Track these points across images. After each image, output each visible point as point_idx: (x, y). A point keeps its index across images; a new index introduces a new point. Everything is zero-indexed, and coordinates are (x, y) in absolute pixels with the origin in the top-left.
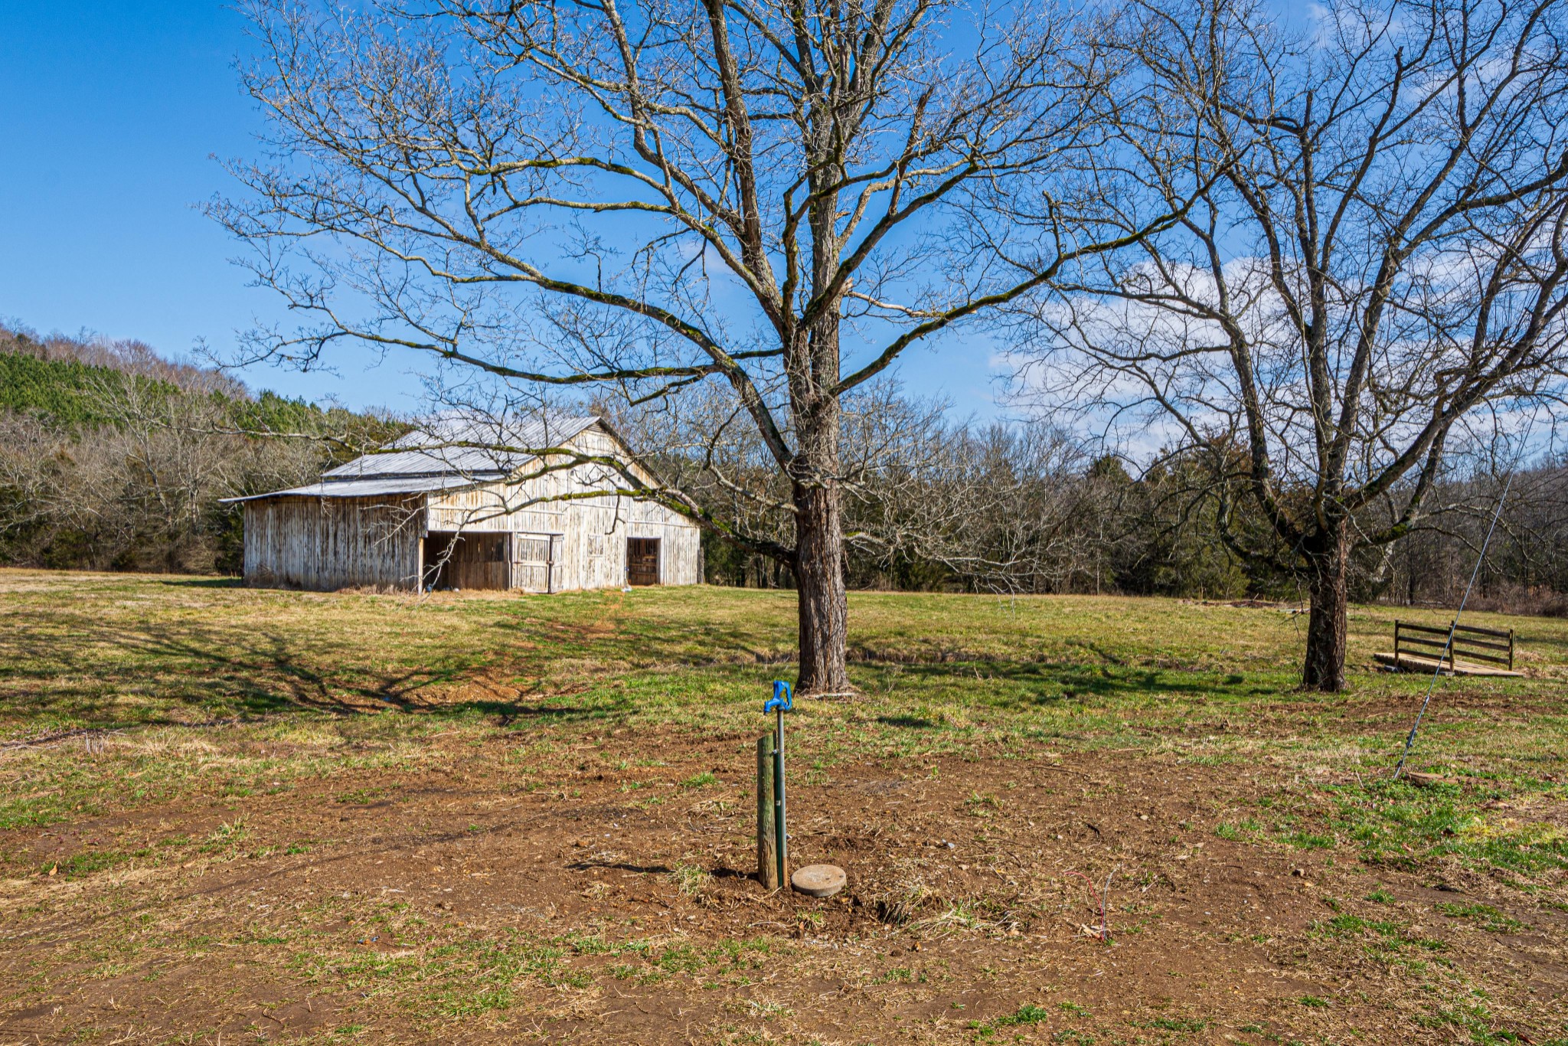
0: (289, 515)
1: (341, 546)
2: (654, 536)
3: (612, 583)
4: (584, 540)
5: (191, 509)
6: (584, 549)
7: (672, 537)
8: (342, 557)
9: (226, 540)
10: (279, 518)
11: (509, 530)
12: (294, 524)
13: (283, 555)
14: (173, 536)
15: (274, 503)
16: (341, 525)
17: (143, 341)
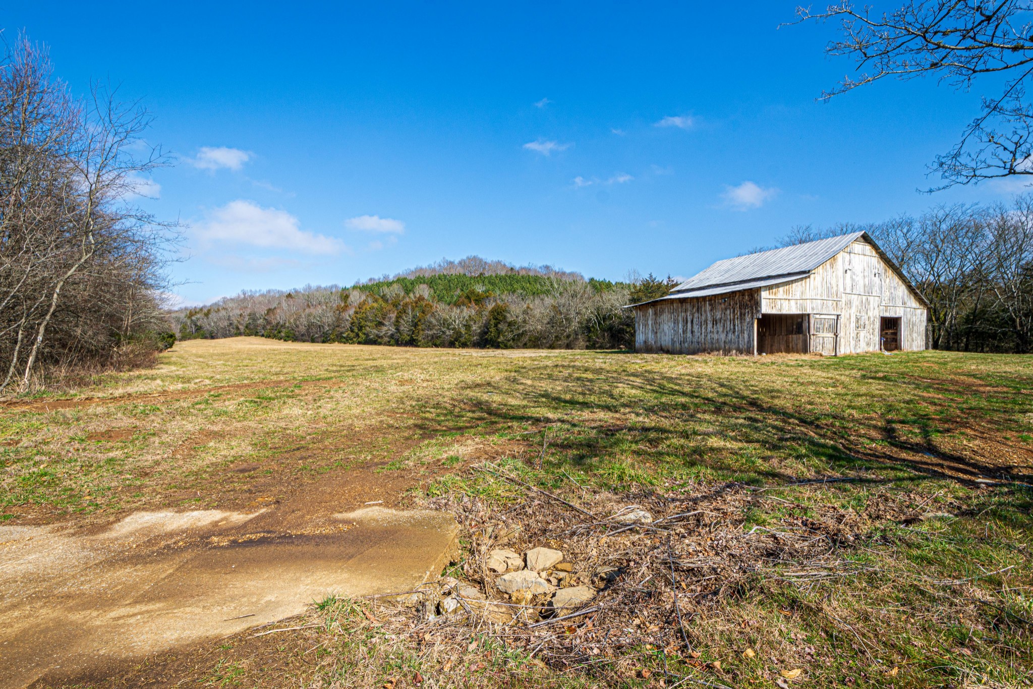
0: (662, 312)
1: (696, 328)
2: (897, 316)
3: (871, 349)
4: (853, 319)
5: (575, 325)
6: (853, 325)
7: (909, 316)
8: (697, 334)
9: (589, 337)
10: (656, 314)
11: (808, 312)
12: (665, 316)
13: (658, 335)
14: (568, 336)
15: (653, 306)
16: (696, 315)
17: (548, 264)
